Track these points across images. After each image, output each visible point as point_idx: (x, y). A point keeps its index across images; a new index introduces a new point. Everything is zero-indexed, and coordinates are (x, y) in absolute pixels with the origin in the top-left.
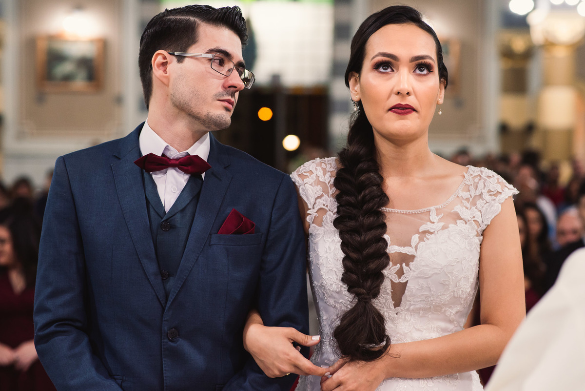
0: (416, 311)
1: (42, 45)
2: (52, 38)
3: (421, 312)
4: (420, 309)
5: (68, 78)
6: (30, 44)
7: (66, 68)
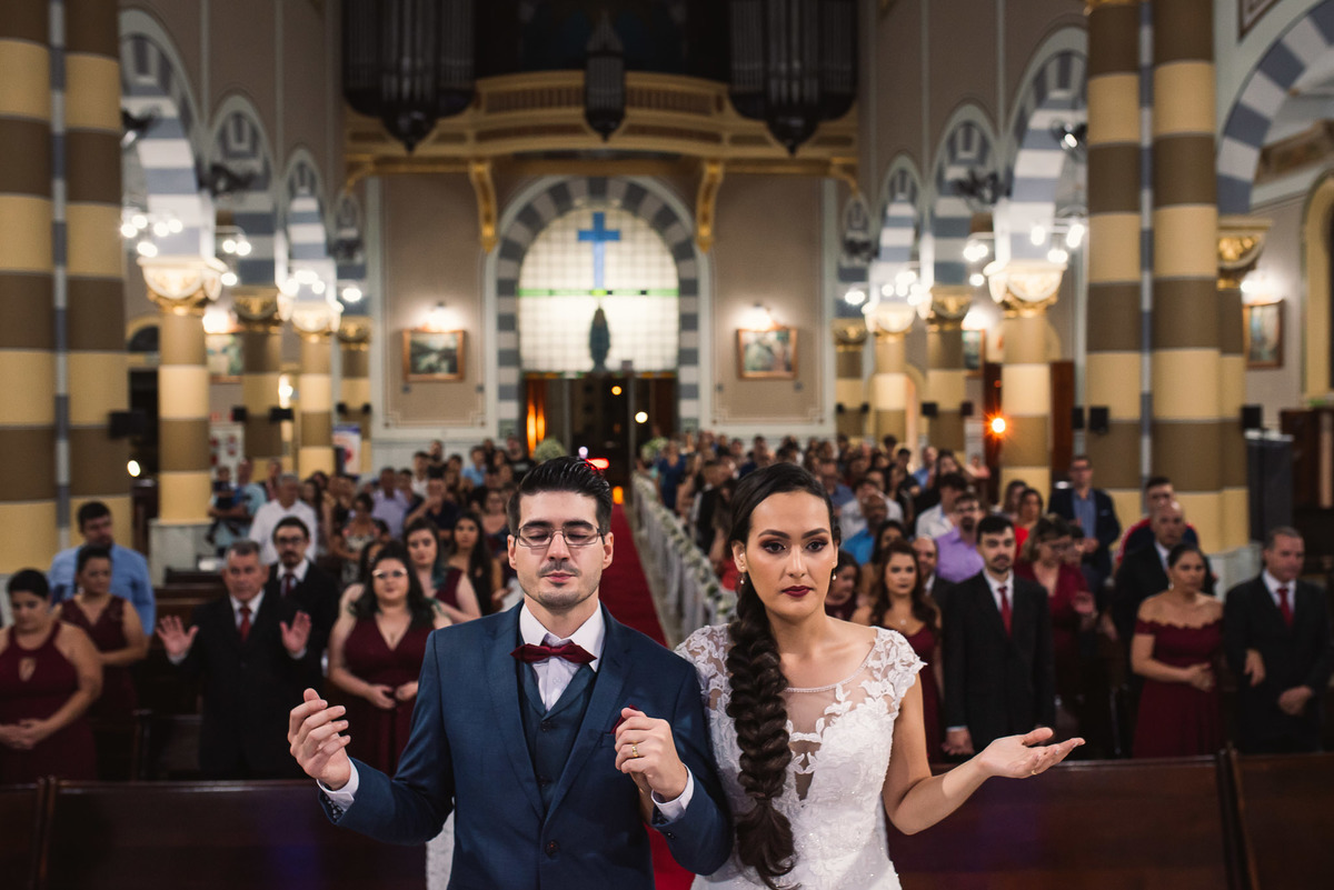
0: (825, 803)
1: (408, 338)
2: (415, 332)
3: (830, 804)
4: (827, 801)
5: (431, 369)
6: (396, 338)
7: (432, 359)
